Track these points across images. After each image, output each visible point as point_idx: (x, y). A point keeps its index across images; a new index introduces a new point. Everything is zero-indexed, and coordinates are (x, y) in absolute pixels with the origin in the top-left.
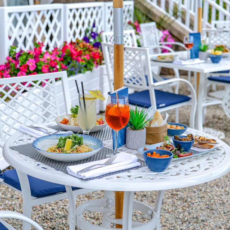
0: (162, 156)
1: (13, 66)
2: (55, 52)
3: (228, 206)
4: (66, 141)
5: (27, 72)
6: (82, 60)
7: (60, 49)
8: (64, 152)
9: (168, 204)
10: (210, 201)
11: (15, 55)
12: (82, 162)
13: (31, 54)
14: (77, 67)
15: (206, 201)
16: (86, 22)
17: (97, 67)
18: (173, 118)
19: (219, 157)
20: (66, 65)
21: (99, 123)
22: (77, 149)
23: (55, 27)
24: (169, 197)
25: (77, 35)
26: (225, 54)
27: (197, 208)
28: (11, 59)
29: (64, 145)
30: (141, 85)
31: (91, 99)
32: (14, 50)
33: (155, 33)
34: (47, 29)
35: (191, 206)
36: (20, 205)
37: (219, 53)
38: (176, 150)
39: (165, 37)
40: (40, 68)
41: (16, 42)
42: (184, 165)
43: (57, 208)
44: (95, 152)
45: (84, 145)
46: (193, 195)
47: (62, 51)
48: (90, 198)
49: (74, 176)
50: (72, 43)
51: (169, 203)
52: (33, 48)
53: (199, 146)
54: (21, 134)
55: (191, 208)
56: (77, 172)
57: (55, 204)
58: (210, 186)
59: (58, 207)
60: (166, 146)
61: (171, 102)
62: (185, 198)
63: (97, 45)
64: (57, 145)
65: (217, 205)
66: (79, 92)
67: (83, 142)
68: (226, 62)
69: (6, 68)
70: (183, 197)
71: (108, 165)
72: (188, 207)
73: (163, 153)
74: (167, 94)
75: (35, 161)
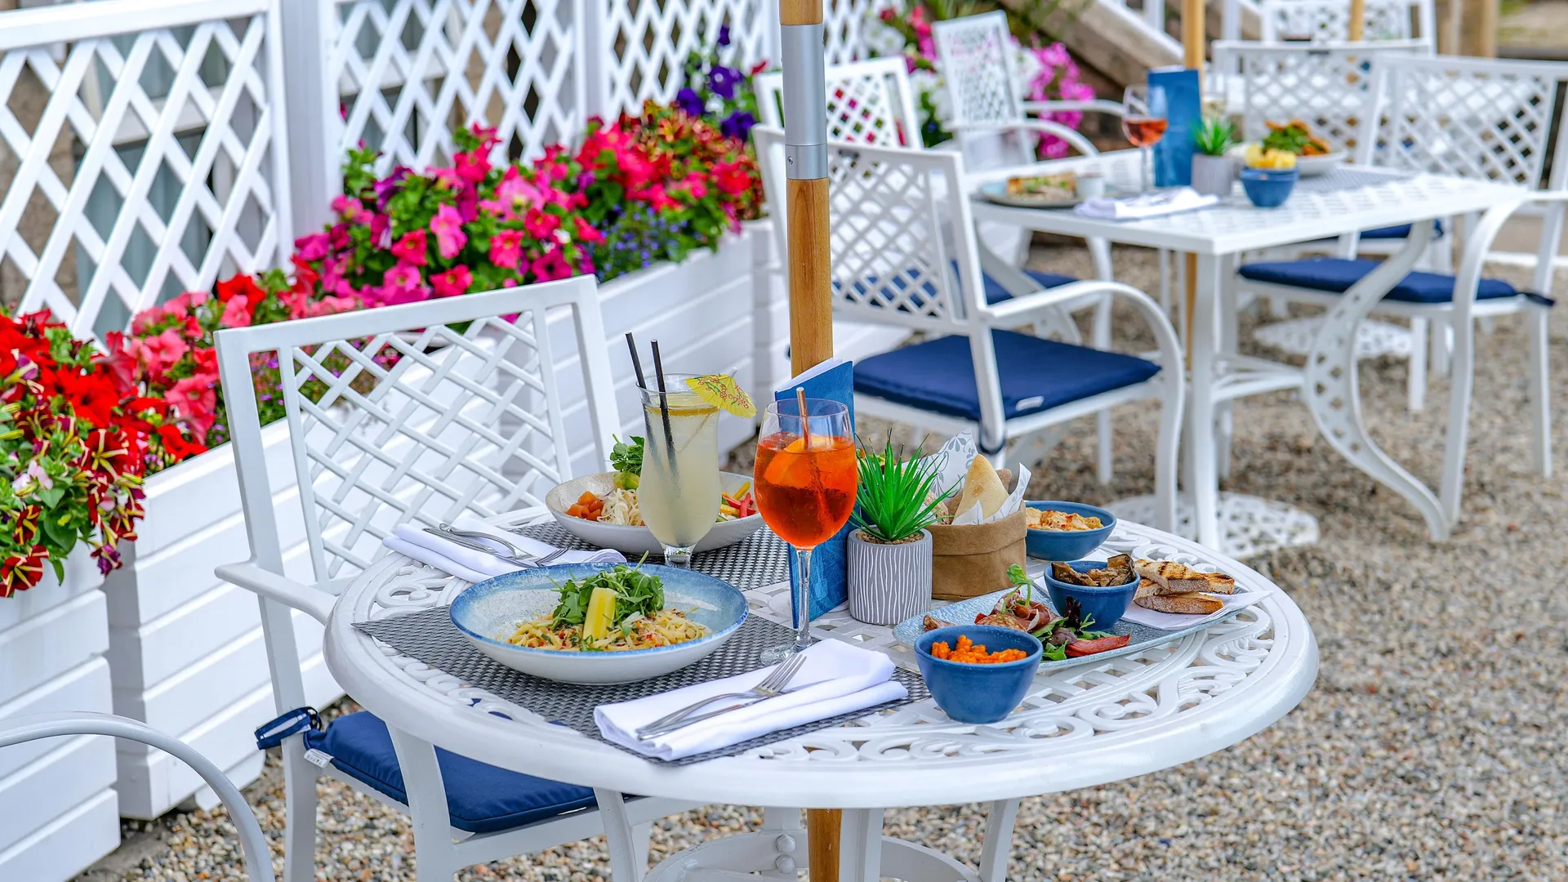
0: (995, 654)
1: (363, 241)
2: (548, 167)
3: (1320, 851)
4: (589, 598)
5: (427, 267)
6: (674, 202)
7: (571, 151)
8: (585, 647)
9: (1057, 846)
10: (1240, 829)
11: (372, 190)
12: (660, 684)
13: (443, 183)
14: (646, 232)
15: (1225, 831)
16: (689, 24)
17: (738, 230)
18: (1087, 450)
19: (1246, 652)
20: (599, 227)
21: (733, 510)
22: (636, 630)
23: (548, 55)
24: (1060, 813)
25: (649, 86)
26: (1313, 162)
27: (1187, 861)
28: (353, 210)
29: (584, 614)
30: (932, 314)
31: (694, 412)
32: (366, 168)
33: (1003, 63)
34: (513, 61)
35: (1158, 853)
36: (404, 860)
37: (1284, 160)
38: (1057, 625)
39: (1050, 75)
40: (482, 246)
41: (373, 130)
42: (1092, 691)
43: (565, 870)
44: (712, 641)
45: (669, 614)
46: (1167, 802)
47: (579, 160)
48: (711, 825)
49: (627, 750)
50: (624, 123)
51: (1061, 839)
52: (450, 151)
53: (1159, 603)
54: (401, 566)
55: (1160, 862)
56: (638, 731)
57: (559, 856)
58: (1245, 762)
59: (575, 868)
60: (1018, 611)
61: (1072, 386)
62: (1131, 817)
63: (740, 127)
64: (554, 616)
65: (1275, 848)
66: (642, 385)
67: (663, 601)
68: (1315, 198)
69: (331, 247)
70: (1126, 813)
71: (769, 697)
72: (1146, 858)
73: (999, 641)
74: (1055, 350)
75: (461, 686)
